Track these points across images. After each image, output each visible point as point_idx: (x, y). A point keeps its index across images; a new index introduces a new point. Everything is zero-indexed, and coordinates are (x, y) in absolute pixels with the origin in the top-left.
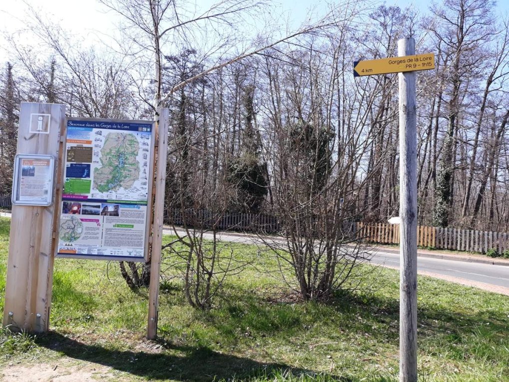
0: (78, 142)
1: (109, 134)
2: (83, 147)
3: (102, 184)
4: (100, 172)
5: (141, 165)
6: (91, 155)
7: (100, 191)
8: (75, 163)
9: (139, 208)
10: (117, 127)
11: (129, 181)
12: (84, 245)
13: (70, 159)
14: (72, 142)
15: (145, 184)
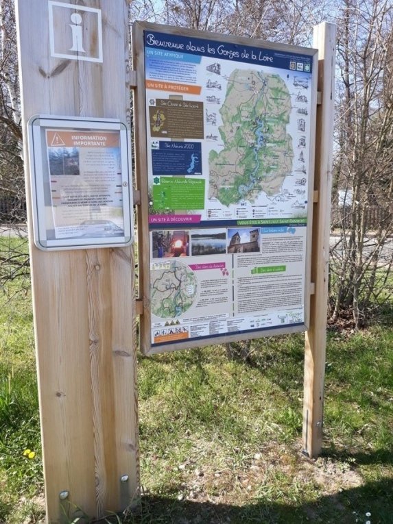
0: (172, 87)
1: (236, 73)
2: (182, 102)
3: (227, 187)
4: (220, 160)
5: (295, 143)
6: (202, 119)
7: (223, 203)
8: (168, 140)
9: (293, 231)
10: (250, 56)
11: (275, 178)
12: (202, 319)
13: (157, 129)
14: (159, 89)
15: (302, 182)
